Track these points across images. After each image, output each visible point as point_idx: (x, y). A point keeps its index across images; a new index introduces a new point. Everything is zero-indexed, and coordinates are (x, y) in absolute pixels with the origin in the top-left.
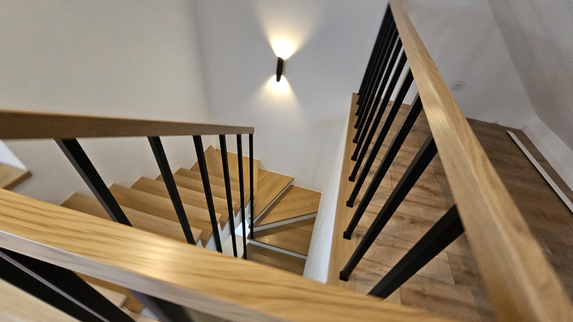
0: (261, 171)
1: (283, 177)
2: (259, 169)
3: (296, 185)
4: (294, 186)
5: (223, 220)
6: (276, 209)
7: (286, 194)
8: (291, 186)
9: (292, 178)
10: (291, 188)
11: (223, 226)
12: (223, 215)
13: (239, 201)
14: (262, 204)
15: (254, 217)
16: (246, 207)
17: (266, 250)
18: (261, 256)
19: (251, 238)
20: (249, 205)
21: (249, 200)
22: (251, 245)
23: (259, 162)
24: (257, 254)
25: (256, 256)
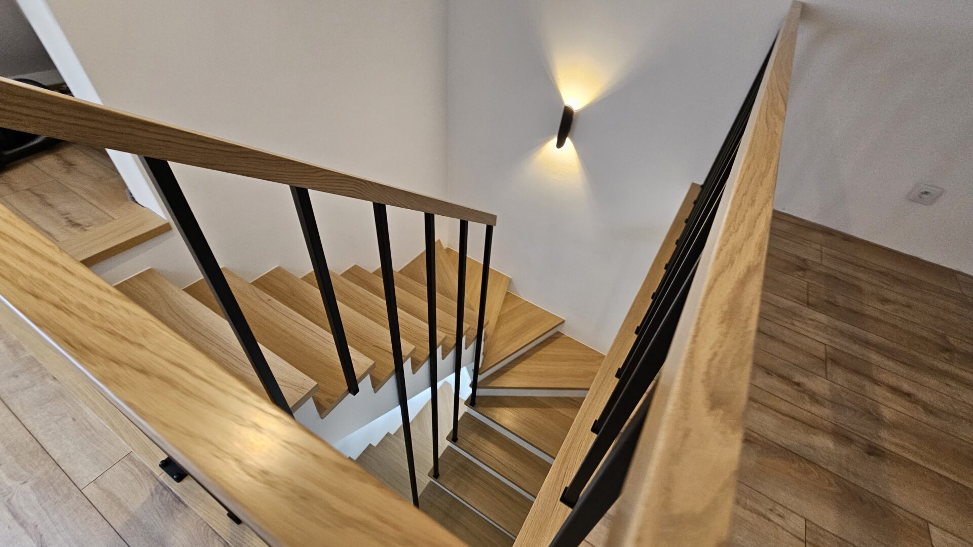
0: (509, 297)
1: (545, 315)
2: (508, 293)
3: (567, 334)
4: (563, 334)
5: (416, 356)
6: (518, 368)
7: (545, 346)
8: (558, 333)
9: (561, 319)
10: (556, 336)
11: (415, 366)
12: (419, 348)
13: (454, 335)
14: (499, 352)
15: (480, 372)
16: (466, 348)
17: (492, 431)
18: (482, 439)
19: (470, 404)
20: (472, 347)
21: (475, 338)
22: (466, 414)
23: (510, 281)
24: (476, 434)
25: (473, 437)
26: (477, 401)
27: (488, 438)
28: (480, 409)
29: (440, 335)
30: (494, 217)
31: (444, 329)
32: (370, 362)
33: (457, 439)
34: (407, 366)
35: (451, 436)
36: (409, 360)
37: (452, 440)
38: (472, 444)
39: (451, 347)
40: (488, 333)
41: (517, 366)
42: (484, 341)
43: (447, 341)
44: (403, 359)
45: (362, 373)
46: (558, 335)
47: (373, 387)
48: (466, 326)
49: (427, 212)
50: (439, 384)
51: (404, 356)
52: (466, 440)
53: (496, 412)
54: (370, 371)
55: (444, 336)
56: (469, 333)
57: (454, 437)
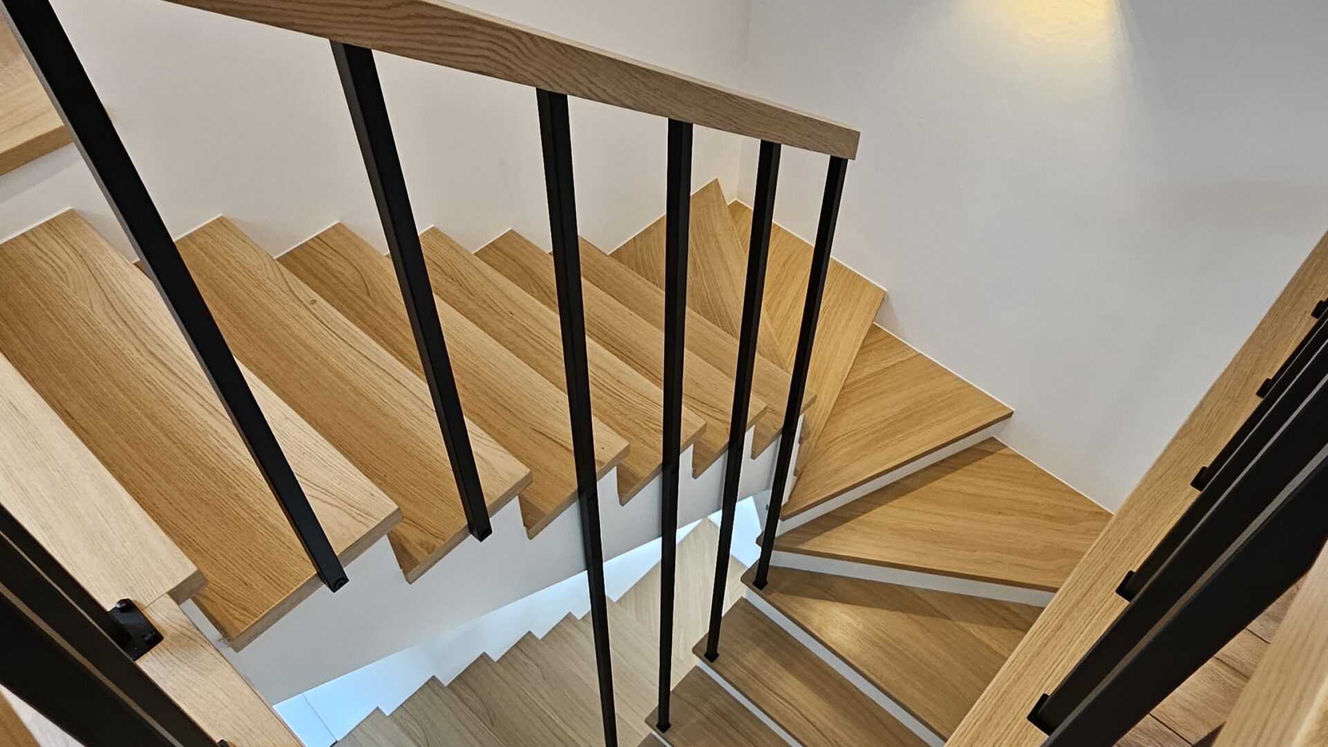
0: (876, 341)
1: (964, 393)
2: (874, 329)
3: (1014, 447)
4: (1004, 446)
5: (628, 462)
6: (879, 515)
7: (954, 469)
8: (992, 440)
9: (1005, 408)
10: (986, 447)
11: (627, 487)
12: (637, 445)
13: (727, 423)
14: (837, 471)
15: (783, 513)
16: (753, 457)
17: (800, 649)
18: (773, 665)
19: (755, 583)
20: (769, 455)
21: (777, 436)
22: (743, 604)
23: (884, 299)
24: (760, 650)
25: (753, 657)
26: (770, 577)
27: (788, 666)
28: (774, 596)
29: (690, 419)
30: (852, 137)
31: (703, 404)
32: (521, 471)
33: (717, 655)
34: (607, 486)
35: (705, 648)
36: (613, 472)
37: (706, 655)
38: (751, 672)
39: (716, 450)
40: (811, 426)
41: (878, 510)
42: (800, 442)
43: (707, 435)
44: (597, 468)
45: (501, 493)
46: (990, 447)
47: (525, 525)
48: (756, 404)
49: (674, 118)
50: (681, 533)
51: (601, 463)
52: (737, 660)
53: (814, 610)
54: (521, 490)
55: (700, 426)
56: (763, 420)
57: (710, 650)
